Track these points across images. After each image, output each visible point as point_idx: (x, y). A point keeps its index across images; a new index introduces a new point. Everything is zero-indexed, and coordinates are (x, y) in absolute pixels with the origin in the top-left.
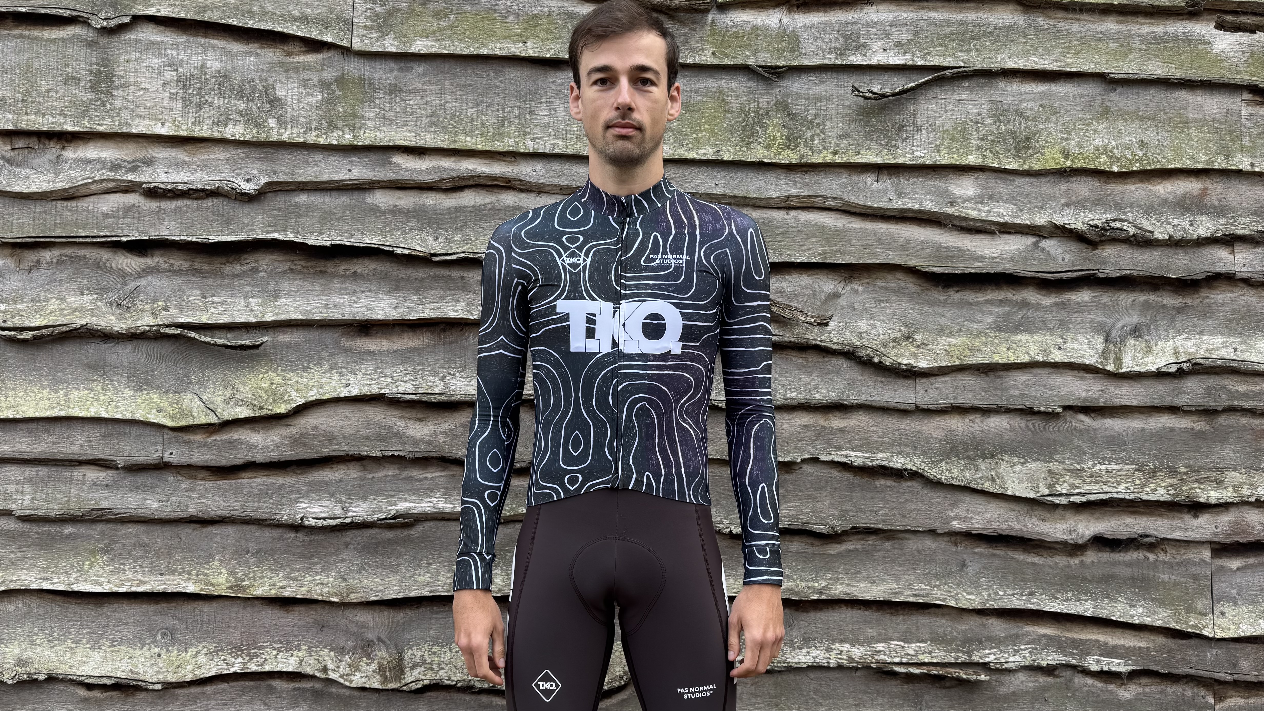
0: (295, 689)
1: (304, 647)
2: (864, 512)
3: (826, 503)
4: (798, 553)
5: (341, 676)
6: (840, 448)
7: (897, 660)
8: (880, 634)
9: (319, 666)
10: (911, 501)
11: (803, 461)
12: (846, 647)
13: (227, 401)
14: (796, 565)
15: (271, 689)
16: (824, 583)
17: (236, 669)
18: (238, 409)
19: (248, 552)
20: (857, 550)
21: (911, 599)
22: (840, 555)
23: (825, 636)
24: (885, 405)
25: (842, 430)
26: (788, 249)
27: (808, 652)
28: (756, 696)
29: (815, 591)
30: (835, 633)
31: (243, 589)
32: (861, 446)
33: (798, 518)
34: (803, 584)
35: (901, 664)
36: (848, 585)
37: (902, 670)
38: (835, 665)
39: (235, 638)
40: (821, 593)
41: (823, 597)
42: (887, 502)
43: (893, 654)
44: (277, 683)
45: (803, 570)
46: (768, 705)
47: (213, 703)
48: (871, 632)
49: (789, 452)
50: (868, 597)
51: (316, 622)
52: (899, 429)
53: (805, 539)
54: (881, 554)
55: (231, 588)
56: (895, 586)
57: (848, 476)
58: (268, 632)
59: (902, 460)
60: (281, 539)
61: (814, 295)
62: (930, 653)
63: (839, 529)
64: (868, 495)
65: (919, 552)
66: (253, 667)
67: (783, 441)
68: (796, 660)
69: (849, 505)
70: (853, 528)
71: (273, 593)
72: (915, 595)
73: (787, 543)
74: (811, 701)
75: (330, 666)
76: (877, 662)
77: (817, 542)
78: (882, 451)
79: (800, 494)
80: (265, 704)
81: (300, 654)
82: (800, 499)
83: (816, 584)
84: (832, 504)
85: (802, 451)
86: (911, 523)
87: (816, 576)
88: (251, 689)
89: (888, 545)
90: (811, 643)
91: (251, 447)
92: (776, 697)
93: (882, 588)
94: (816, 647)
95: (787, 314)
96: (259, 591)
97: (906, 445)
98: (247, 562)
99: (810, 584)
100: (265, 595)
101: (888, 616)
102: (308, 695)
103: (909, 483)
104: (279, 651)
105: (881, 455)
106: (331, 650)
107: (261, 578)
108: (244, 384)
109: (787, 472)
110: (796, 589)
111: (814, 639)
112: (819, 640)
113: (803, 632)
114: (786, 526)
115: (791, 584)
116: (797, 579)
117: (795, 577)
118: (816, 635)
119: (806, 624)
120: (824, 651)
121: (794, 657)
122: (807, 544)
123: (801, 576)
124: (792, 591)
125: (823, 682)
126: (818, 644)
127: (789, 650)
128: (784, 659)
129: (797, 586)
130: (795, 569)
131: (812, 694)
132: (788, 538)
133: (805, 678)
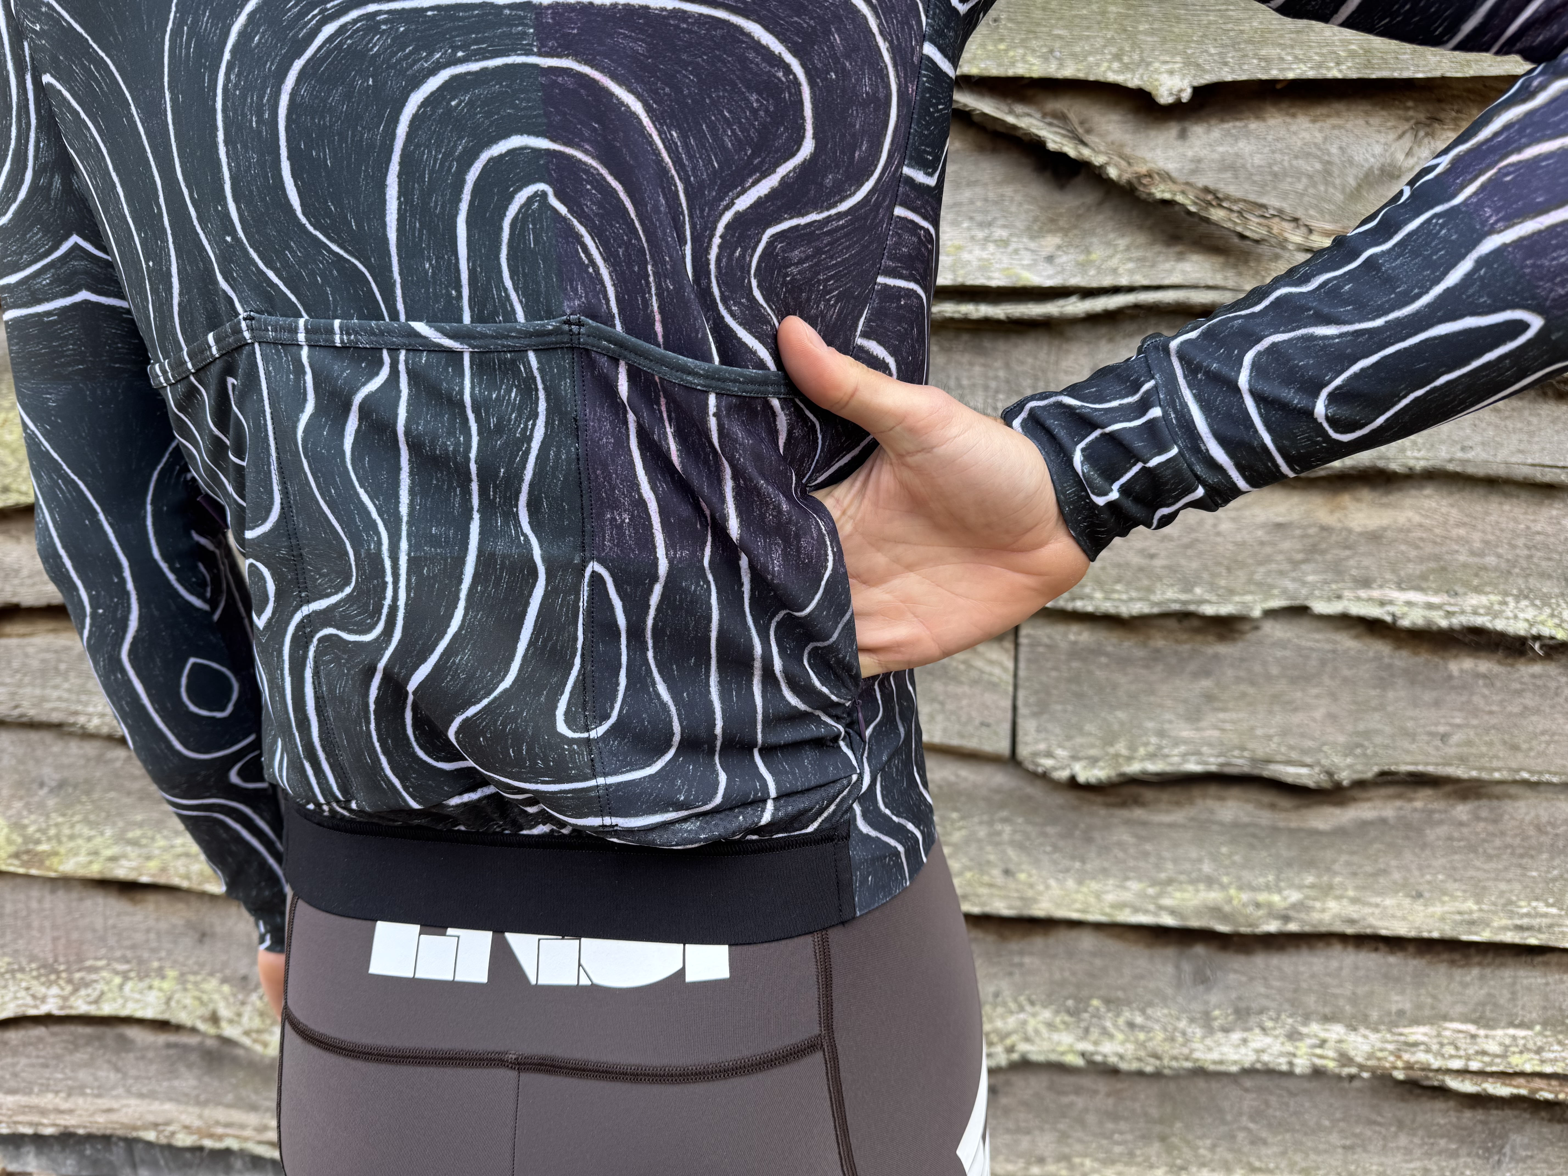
0: (169, 1046)
1: (172, 973)
2: (1412, 737)
3: (1319, 714)
4: (1235, 825)
5: (247, 1033)
6: (1366, 583)
7: (1457, 1064)
8: (1419, 1007)
9: (205, 1011)
10: (1537, 711)
11: (1270, 614)
12: (1336, 1031)
14: (1230, 855)
15: (125, 1044)
16: (1295, 896)
17: (50, 1007)
19: (42, 785)
20: (1383, 821)
21: (1509, 937)
22: (1340, 832)
23: (1286, 1006)
24: (1501, 471)
25: (1375, 537)
26: (1264, 42)
27: (1245, 1041)
28: (1115, 1117)
29: (1273, 914)
30: (1311, 1001)
31: (39, 859)
32: (1424, 577)
33: (1243, 749)
34: (1245, 896)
35: (1464, 1072)
36: (1354, 901)
37: (1467, 1086)
38: (1308, 1071)
39: (44, 947)
40: (1286, 919)
41: (1293, 927)
42: (1475, 712)
43: (1449, 1050)
44: (133, 1033)
45: (1247, 864)
46: (1143, 1137)
47: (23, 1061)
48: (1399, 1001)
49: (1231, 592)
50: (1401, 929)
51: (190, 925)
52: (1529, 533)
53: (1255, 794)
54: (1442, 830)
55: (16, 855)
56: (1471, 905)
57: (1381, 648)
58: (103, 939)
59: (1530, 613)
60: (100, 759)
61: (1327, 173)
62: (1539, 1051)
63: (1345, 777)
64: (1428, 696)
65: (1539, 829)
66: (81, 1006)
67: (1219, 564)
68: (1215, 1056)
69: (1374, 721)
70: (1383, 774)
71: (95, 870)
72: (1520, 928)
73: (1210, 803)
74: (1241, 1135)
75: (224, 1012)
76: (1409, 1067)
77: (1284, 802)
78: (1478, 590)
79: (1251, 690)
80: (117, 1070)
81: (166, 985)
82: (1250, 704)
83: (1276, 898)
84: (1332, 717)
85: (1265, 589)
86: (1531, 763)
87: (1278, 879)
88: (89, 1041)
89: (1462, 811)
90: (1253, 1020)
92: (1161, 1121)
93: (1438, 909)
94: (1263, 1029)
95: (1254, 227)
96: (70, 866)
97: (1544, 575)
98: (41, 805)
99: (1262, 897)
100: (82, 872)
101: (1443, 968)
102: (193, 1057)
103: (1537, 668)
104: (126, 977)
105: (1473, 600)
106: (224, 980)
107: (72, 837)
109: (1222, 638)
110: (1227, 908)
111: (1261, 1012)
112: (1272, 1014)
113: (1234, 995)
114: (1213, 768)
115: (1214, 896)
116: (1231, 883)
117: (1225, 880)
118: (1265, 1002)
119: (1244, 979)
120: (1282, 1039)
121: (1210, 1049)
122: (1260, 805)
123: (1239, 878)
124: (1216, 911)
125: (1273, 1100)
126: (1269, 1024)
127: (1199, 1032)
128: (1186, 1051)
129: (1229, 900)
130: (1227, 862)
131: (1245, 1121)
132: (1213, 790)
133: (1234, 1092)
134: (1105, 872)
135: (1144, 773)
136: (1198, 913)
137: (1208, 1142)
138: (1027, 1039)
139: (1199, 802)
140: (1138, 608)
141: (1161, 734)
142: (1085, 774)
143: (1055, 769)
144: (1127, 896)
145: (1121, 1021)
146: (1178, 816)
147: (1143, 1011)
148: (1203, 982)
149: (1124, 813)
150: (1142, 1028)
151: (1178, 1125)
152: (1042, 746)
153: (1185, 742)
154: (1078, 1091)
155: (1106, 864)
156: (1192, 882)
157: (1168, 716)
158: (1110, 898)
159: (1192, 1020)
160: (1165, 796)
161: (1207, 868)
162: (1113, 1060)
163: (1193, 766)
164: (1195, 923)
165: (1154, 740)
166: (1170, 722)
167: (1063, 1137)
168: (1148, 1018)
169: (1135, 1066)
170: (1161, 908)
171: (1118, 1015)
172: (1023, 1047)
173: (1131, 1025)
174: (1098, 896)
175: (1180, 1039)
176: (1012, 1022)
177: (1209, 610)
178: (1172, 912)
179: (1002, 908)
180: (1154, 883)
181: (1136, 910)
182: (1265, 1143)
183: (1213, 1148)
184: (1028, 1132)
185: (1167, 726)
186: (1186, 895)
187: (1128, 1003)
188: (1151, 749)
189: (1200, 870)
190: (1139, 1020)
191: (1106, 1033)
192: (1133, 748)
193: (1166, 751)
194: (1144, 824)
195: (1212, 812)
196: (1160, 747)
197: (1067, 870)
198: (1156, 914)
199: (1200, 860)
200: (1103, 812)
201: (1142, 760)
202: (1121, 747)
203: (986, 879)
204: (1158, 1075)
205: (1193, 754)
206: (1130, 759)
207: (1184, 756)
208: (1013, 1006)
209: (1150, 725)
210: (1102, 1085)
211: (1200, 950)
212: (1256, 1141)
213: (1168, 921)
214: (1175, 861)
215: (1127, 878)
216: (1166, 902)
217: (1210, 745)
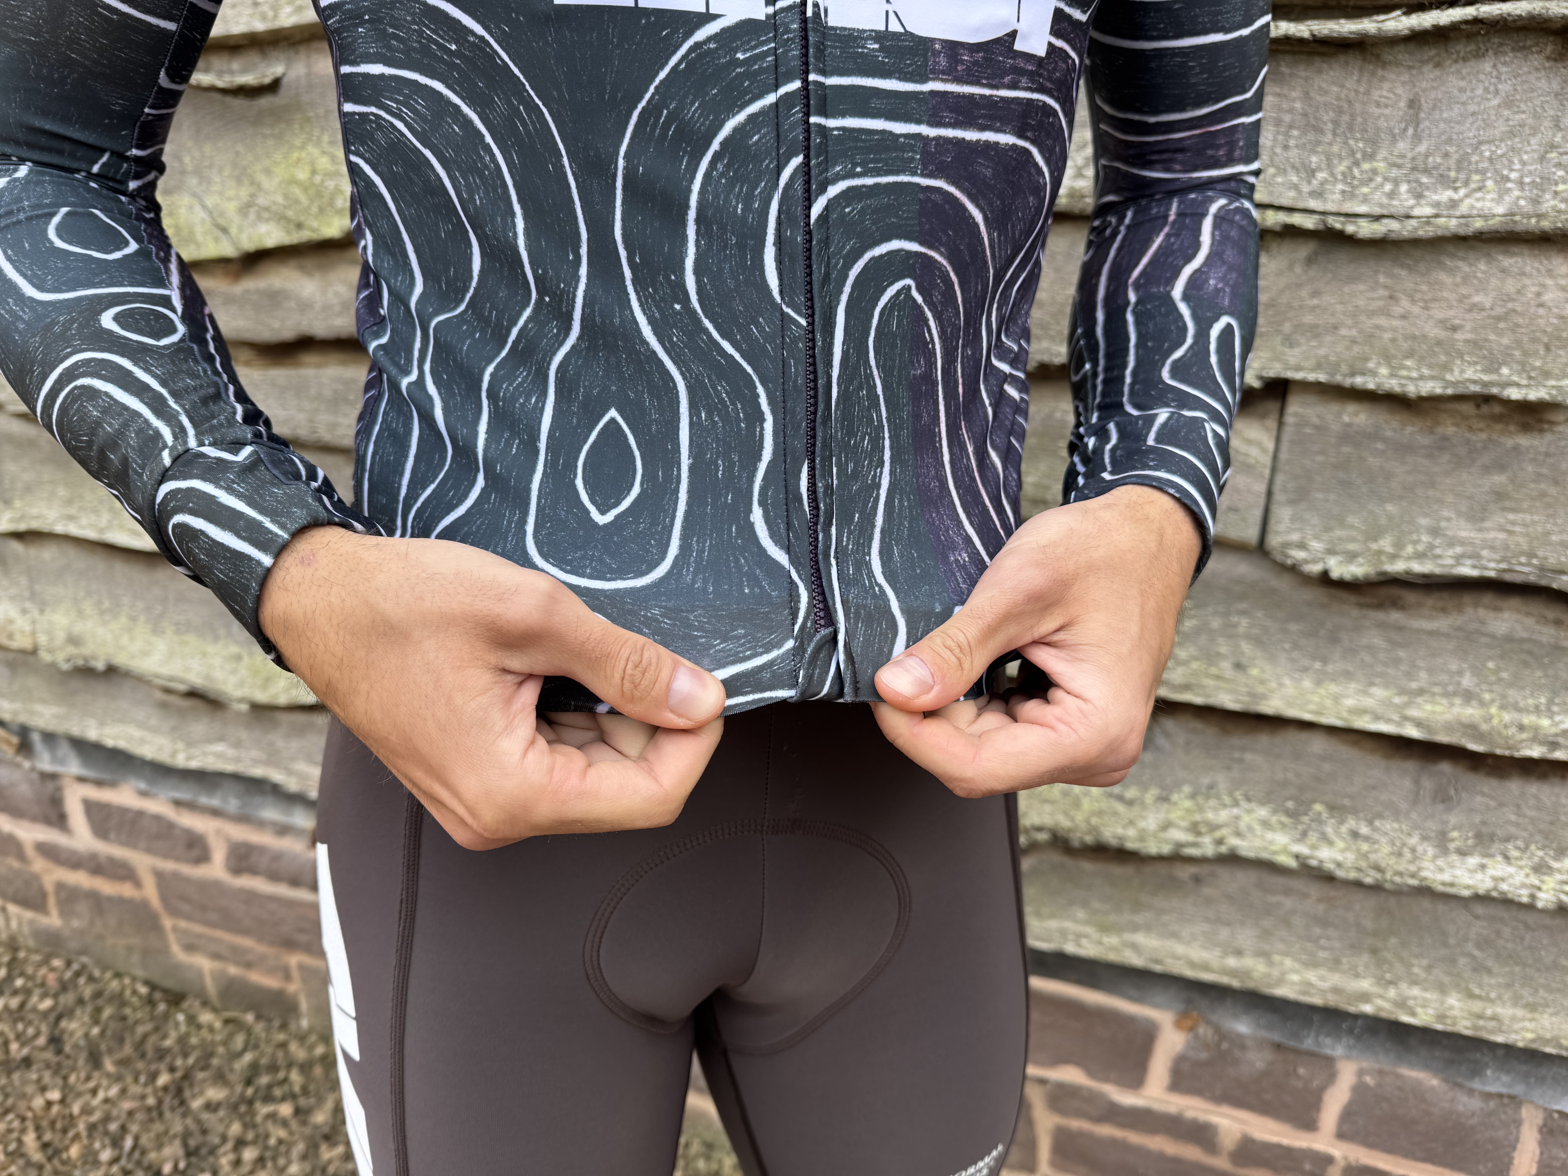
4: (1509, 639)
13: (244, 210)
18: (263, 228)
23: (1538, 837)
27: (1483, 867)
28: (1324, 923)
29: (1537, 738)
33: (1531, 555)
34: (1507, 717)
38: (1551, 906)
40: (1554, 745)
41: (1559, 755)
45: (1516, 682)
46: (1352, 946)
49: (1547, 374)
53: (1537, 607)
67: (1534, 340)
68: (1446, 877)
73: (1481, 612)
74: (1462, 961)
79: (1553, 491)
82: (1549, 505)
83: (1545, 722)
87: (1551, 702)
90: (1496, 847)
91: (305, 306)
92: (1375, 934)
94: (1507, 858)
99: (1528, 720)
108: (268, 172)
109: (1526, 428)
110: (1484, 727)
111: (1507, 840)
112: (1520, 843)
113: (1477, 819)
114: (1492, 574)
115: (1471, 713)
116: (1493, 701)
117: (1487, 696)
118: (1513, 830)
119: (1492, 803)
120: (1527, 870)
121: (1441, 870)
122: (1543, 620)
123: (1504, 697)
124: (1471, 729)
125: (1506, 931)
126: (1515, 853)
127: (1431, 851)
128: (1412, 868)
129: (1489, 719)
130: (1492, 678)
131: (1470, 947)
132: (1488, 598)
133: (1461, 916)
134: (1348, 675)
135: (1408, 573)
136: (1449, 728)
137: (1425, 962)
138: (1238, 834)
139: (1470, 611)
140: (1429, 387)
141: (1435, 531)
142: (1339, 569)
143: (1306, 562)
144: (1368, 702)
145: (1344, 829)
146: (1442, 623)
147: (1370, 822)
148: (1443, 801)
149: (1380, 615)
150: (1367, 839)
151: (1393, 941)
152: (1295, 537)
153: (1462, 543)
154: (1287, 892)
155: (1350, 669)
156: (1446, 695)
157: (1446, 513)
158: (1350, 702)
159: (1424, 838)
160: (1430, 601)
161: (1467, 681)
162: (1329, 866)
163: (1467, 570)
164: (1443, 738)
165: (1425, 538)
166: (1448, 519)
167: (1266, 934)
168: (1375, 829)
169: (1353, 875)
170: (1406, 718)
171: (1342, 822)
172: (1234, 841)
173: (1355, 835)
174: (1336, 699)
175: (1408, 855)
176: (1224, 815)
177: (1514, 394)
178: (1419, 724)
179: (1228, 701)
180: (1402, 691)
181: (1377, 718)
182: (1489, 972)
183: (1429, 968)
184: (1228, 924)
185: (1443, 524)
186: (1438, 708)
187: (1355, 812)
188: (1420, 548)
189: (1459, 683)
190: (1364, 830)
191: (1325, 839)
192: (1399, 545)
193: (1438, 551)
194: (1400, 629)
195: (1483, 623)
196: (1431, 547)
197: (1305, 670)
198: (1399, 724)
199: (1460, 673)
200: (1355, 612)
201: (1409, 558)
202: (1386, 544)
203: (1213, 670)
204: (1377, 888)
205: (1470, 557)
206: (1394, 557)
207: (1459, 559)
208: (1227, 800)
209: (1424, 521)
210: (1315, 890)
211: (1445, 767)
212: (1479, 968)
213: (1412, 732)
214: (1430, 671)
215: (1372, 684)
216: (1414, 712)
217: (1492, 548)
